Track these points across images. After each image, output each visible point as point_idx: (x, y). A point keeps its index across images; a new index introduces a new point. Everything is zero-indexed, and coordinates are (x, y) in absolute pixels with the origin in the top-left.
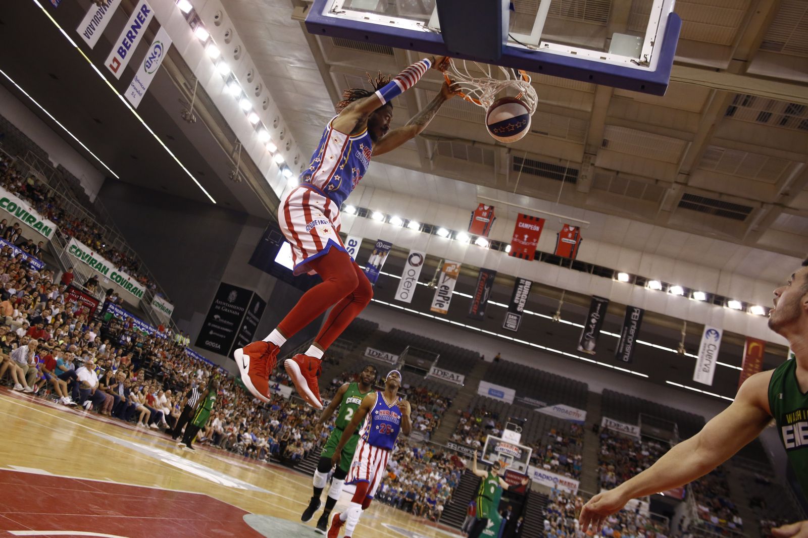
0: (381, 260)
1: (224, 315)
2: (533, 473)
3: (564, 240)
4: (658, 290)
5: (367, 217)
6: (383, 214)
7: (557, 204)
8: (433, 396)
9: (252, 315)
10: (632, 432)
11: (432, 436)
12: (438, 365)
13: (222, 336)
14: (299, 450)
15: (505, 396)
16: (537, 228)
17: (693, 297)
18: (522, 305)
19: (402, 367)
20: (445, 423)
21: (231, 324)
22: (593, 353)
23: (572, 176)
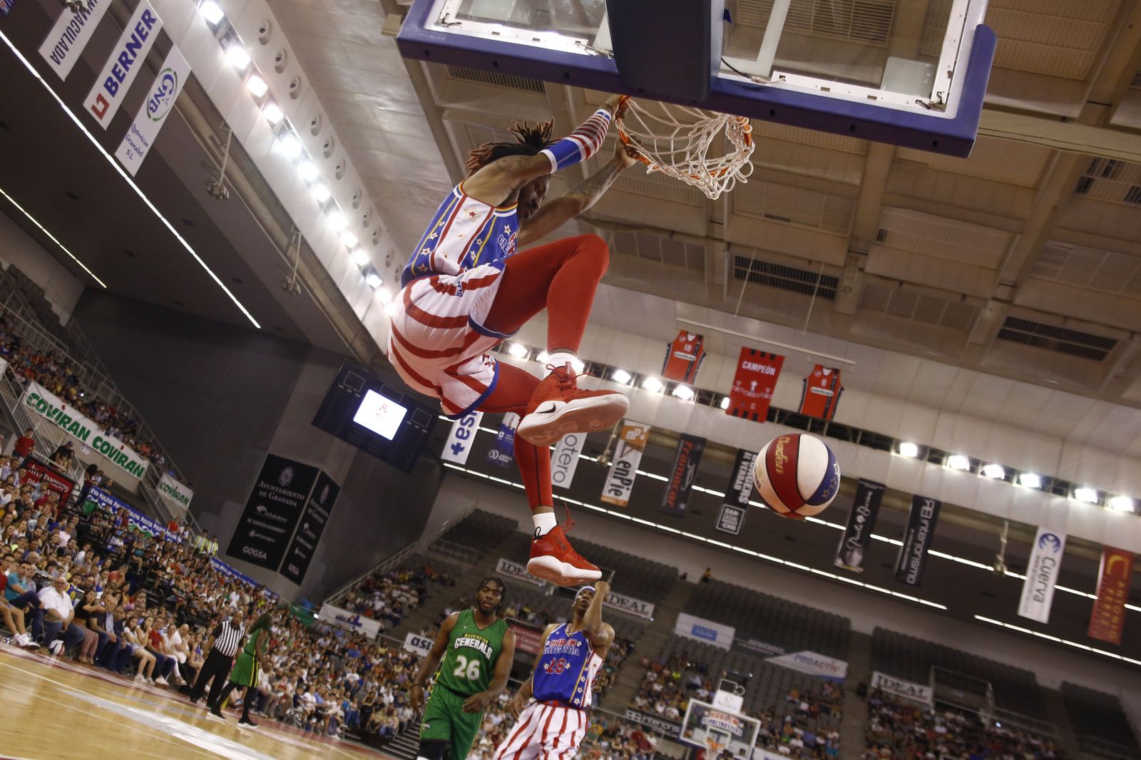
1: (272, 506)
3: (814, 389)
4: (963, 470)
5: (501, 352)
6: (527, 347)
7: (804, 333)
9: (316, 506)
11: (602, 699)
13: (269, 539)
14: (390, 720)
15: (719, 638)
16: (772, 371)
17: (1018, 482)
18: (746, 493)
19: (555, 590)
20: (623, 680)
21: (284, 520)
22: (858, 570)
23: (829, 288)
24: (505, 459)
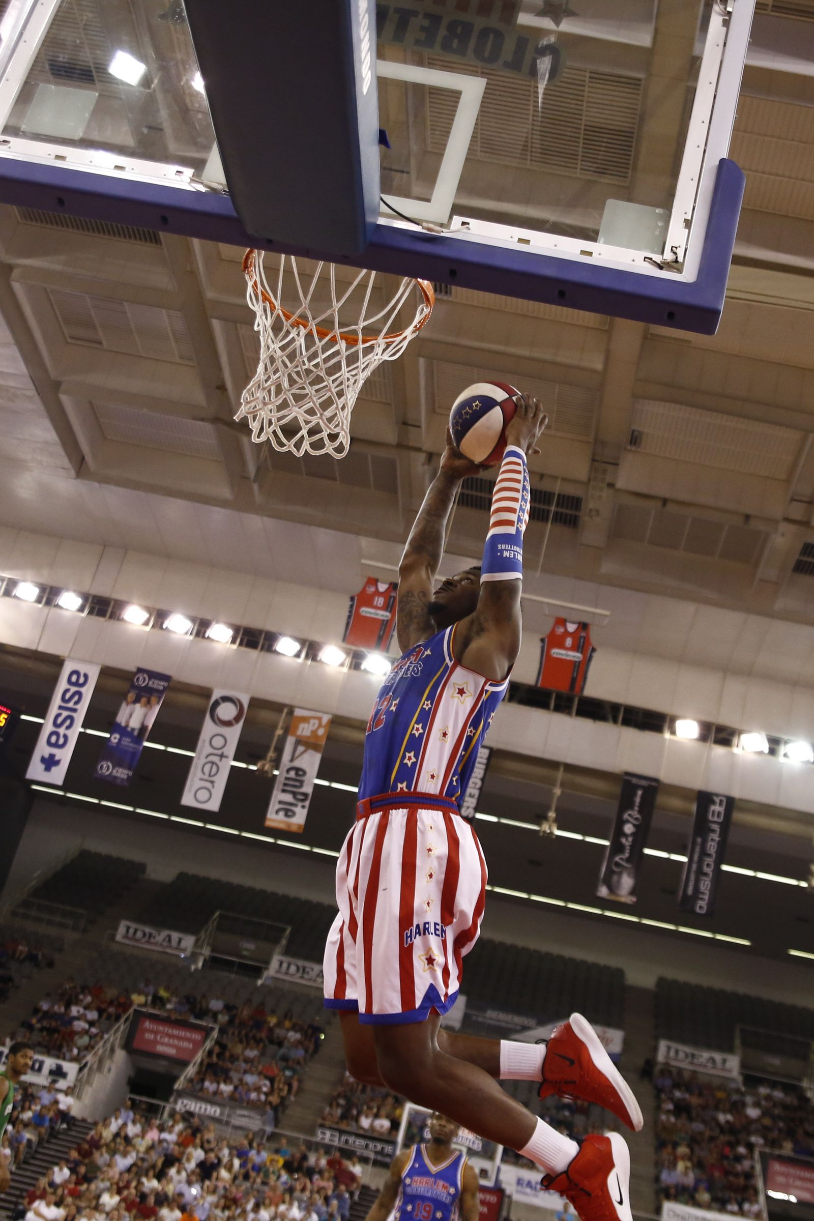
0: (145, 716)
2: (514, 1180)
3: (556, 652)
4: (761, 753)
5: (111, 617)
6: (148, 609)
7: (538, 574)
8: (279, 1024)
10: (724, 1069)
11: (281, 1116)
12: (287, 952)
19: (205, 961)
20: (310, 1084)
22: (631, 900)
23: (569, 512)
24: (122, 773)
